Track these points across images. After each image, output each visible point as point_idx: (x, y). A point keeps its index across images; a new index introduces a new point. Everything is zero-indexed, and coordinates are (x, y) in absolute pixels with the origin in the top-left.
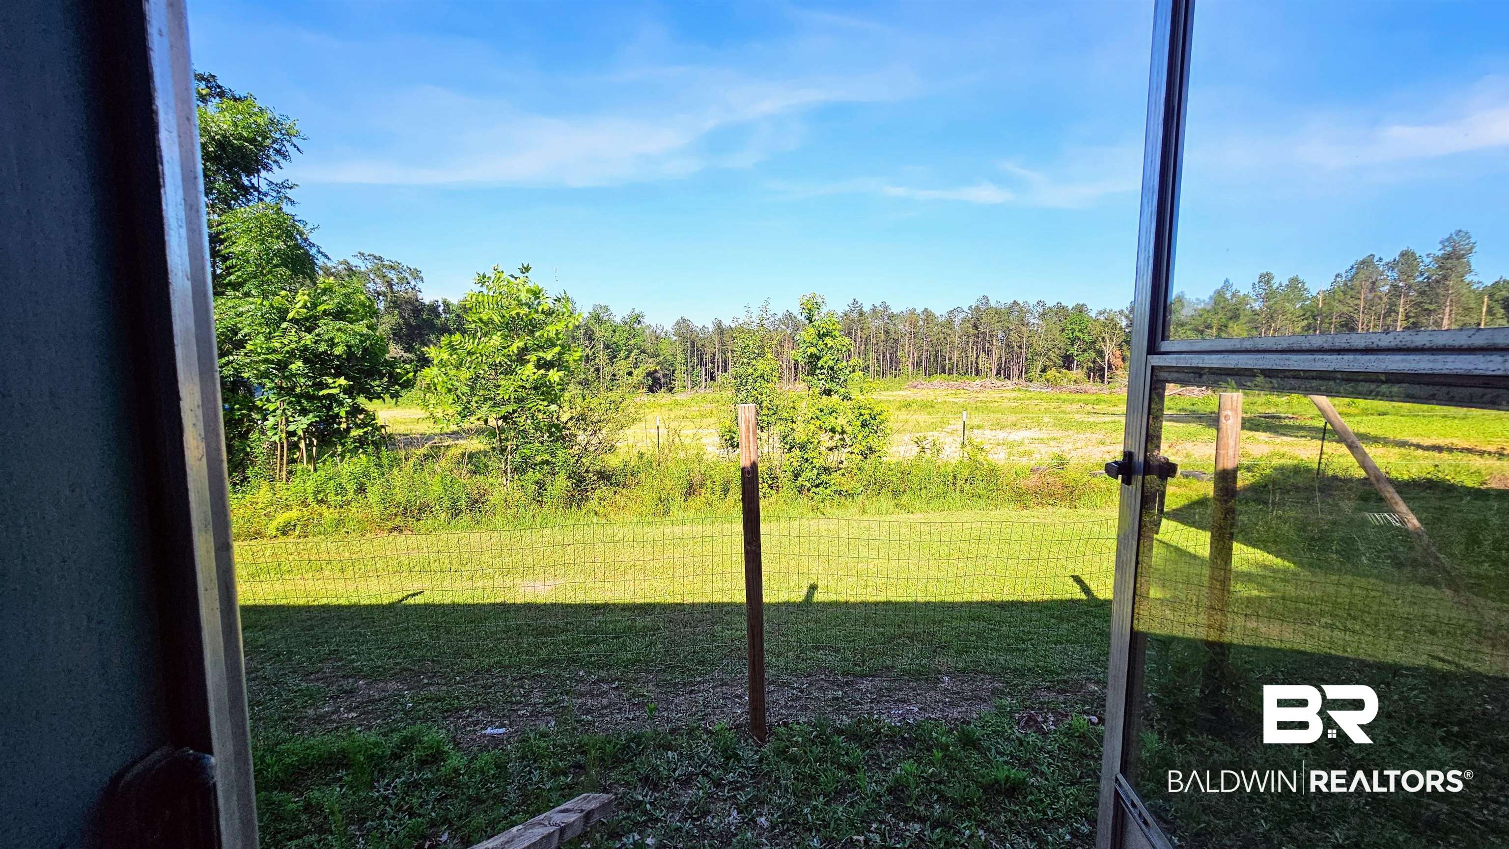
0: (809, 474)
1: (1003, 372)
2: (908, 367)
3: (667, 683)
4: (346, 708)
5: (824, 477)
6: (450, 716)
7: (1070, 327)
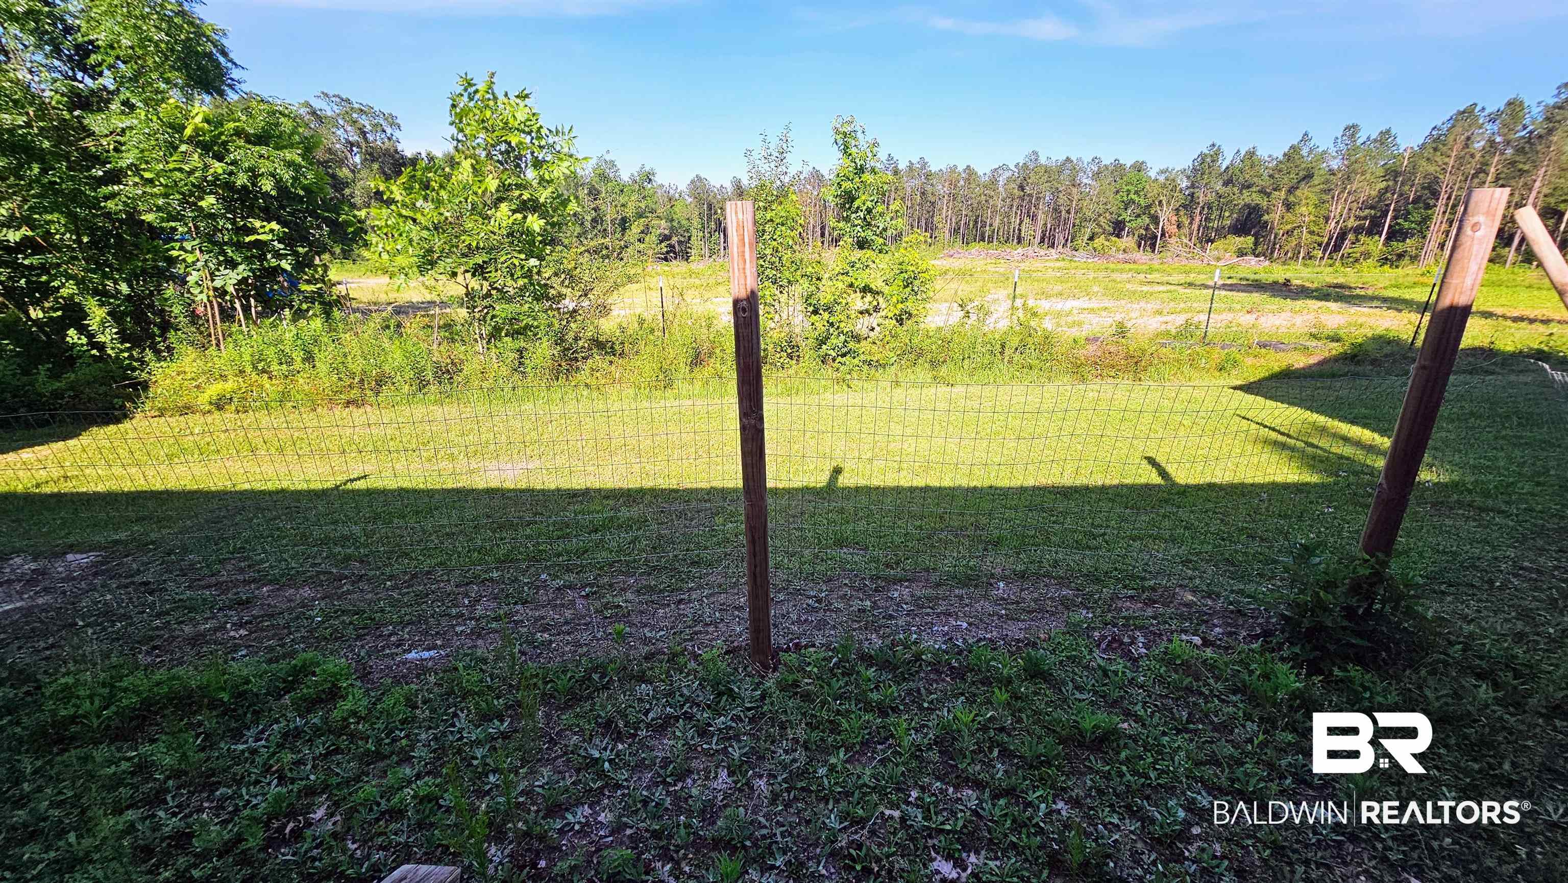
0: (835, 341)
1: (1047, 240)
2: (944, 233)
3: (651, 589)
4: (234, 624)
5: (852, 345)
6: (367, 634)
7: (1126, 188)
